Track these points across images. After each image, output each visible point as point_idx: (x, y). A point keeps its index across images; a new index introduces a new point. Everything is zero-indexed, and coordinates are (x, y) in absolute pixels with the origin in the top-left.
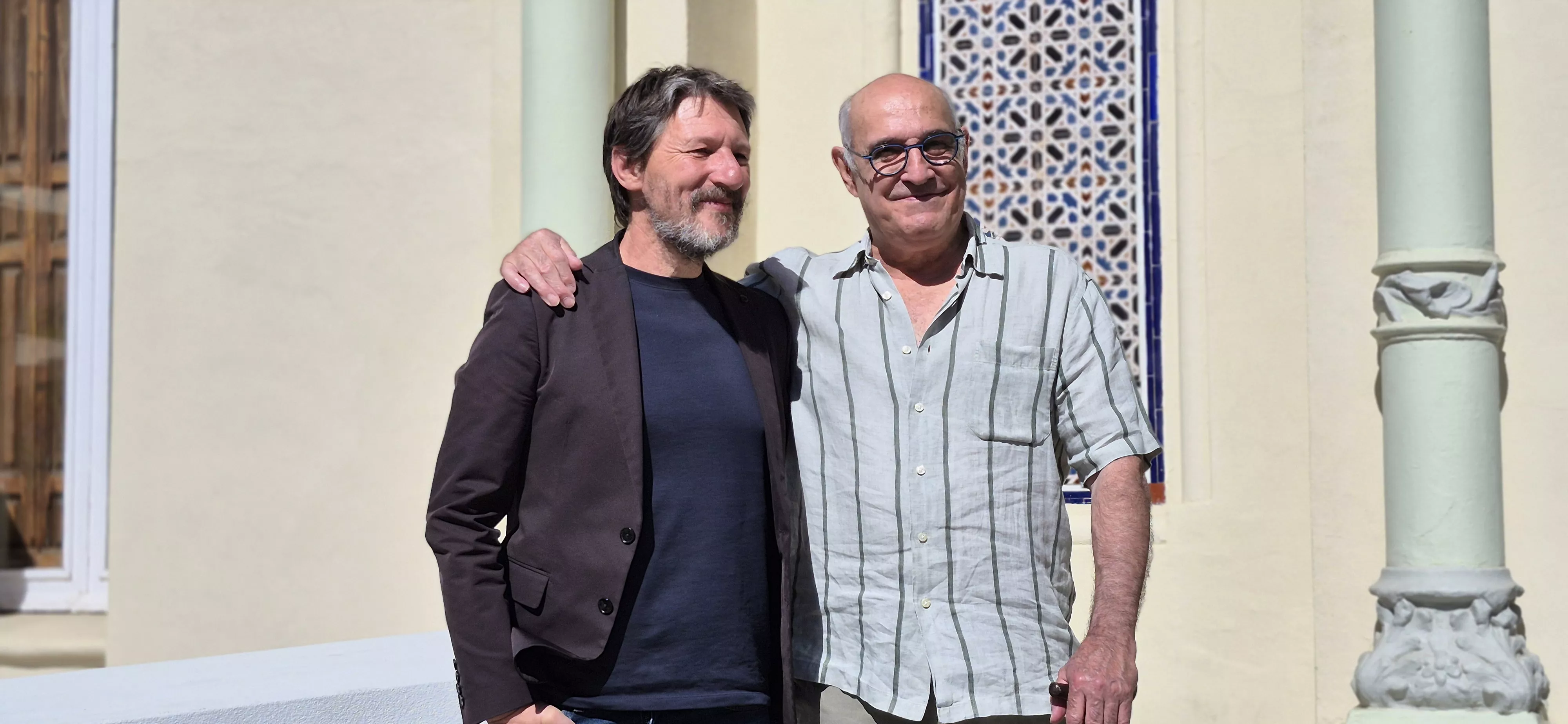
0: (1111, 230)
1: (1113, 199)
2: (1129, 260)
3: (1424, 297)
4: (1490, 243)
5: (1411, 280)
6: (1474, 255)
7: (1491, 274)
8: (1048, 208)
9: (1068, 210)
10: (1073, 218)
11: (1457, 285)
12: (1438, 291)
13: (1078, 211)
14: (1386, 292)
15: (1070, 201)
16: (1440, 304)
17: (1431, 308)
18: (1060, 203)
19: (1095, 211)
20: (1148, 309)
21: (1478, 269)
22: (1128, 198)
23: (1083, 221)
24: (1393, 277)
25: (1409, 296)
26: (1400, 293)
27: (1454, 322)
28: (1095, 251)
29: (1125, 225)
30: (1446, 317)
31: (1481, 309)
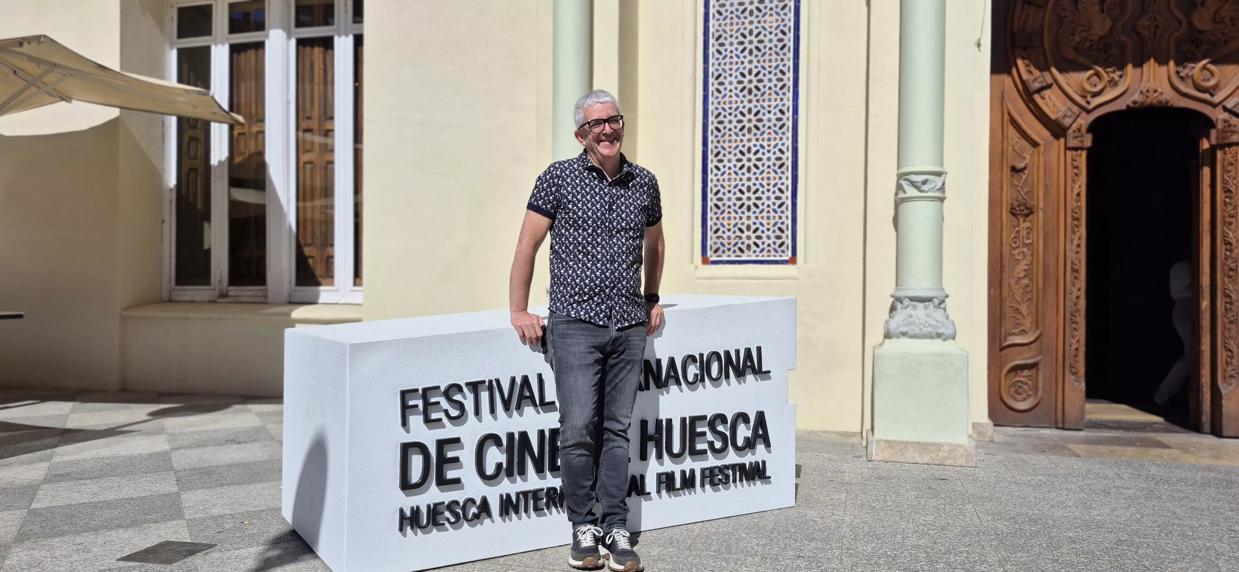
0: (779, 159)
1: (780, 146)
2: (785, 171)
3: (919, 184)
4: (942, 165)
5: (914, 178)
6: (938, 169)
7: (943, 176)
8: (754, 150)
9: (761, 151)
10: (763, 154)
11: (931, 180)
12: (925, 182)
13: (765, 151)
14: (903, 183)
15: (762, 147)
16: (925, 187)
17: (922, 189)
18: (758, 147)
19: (772, 151)
20: (792, 190)
21: (939, 174)
22: (786, 146)
23: (767, 155)
24: (907, 177)
25: (913, 184)
26: (909, 183)
27: (930, 194)
28: (772, 167)
29: (784, 157)
30: (927, 192)
31: (939, 189)
